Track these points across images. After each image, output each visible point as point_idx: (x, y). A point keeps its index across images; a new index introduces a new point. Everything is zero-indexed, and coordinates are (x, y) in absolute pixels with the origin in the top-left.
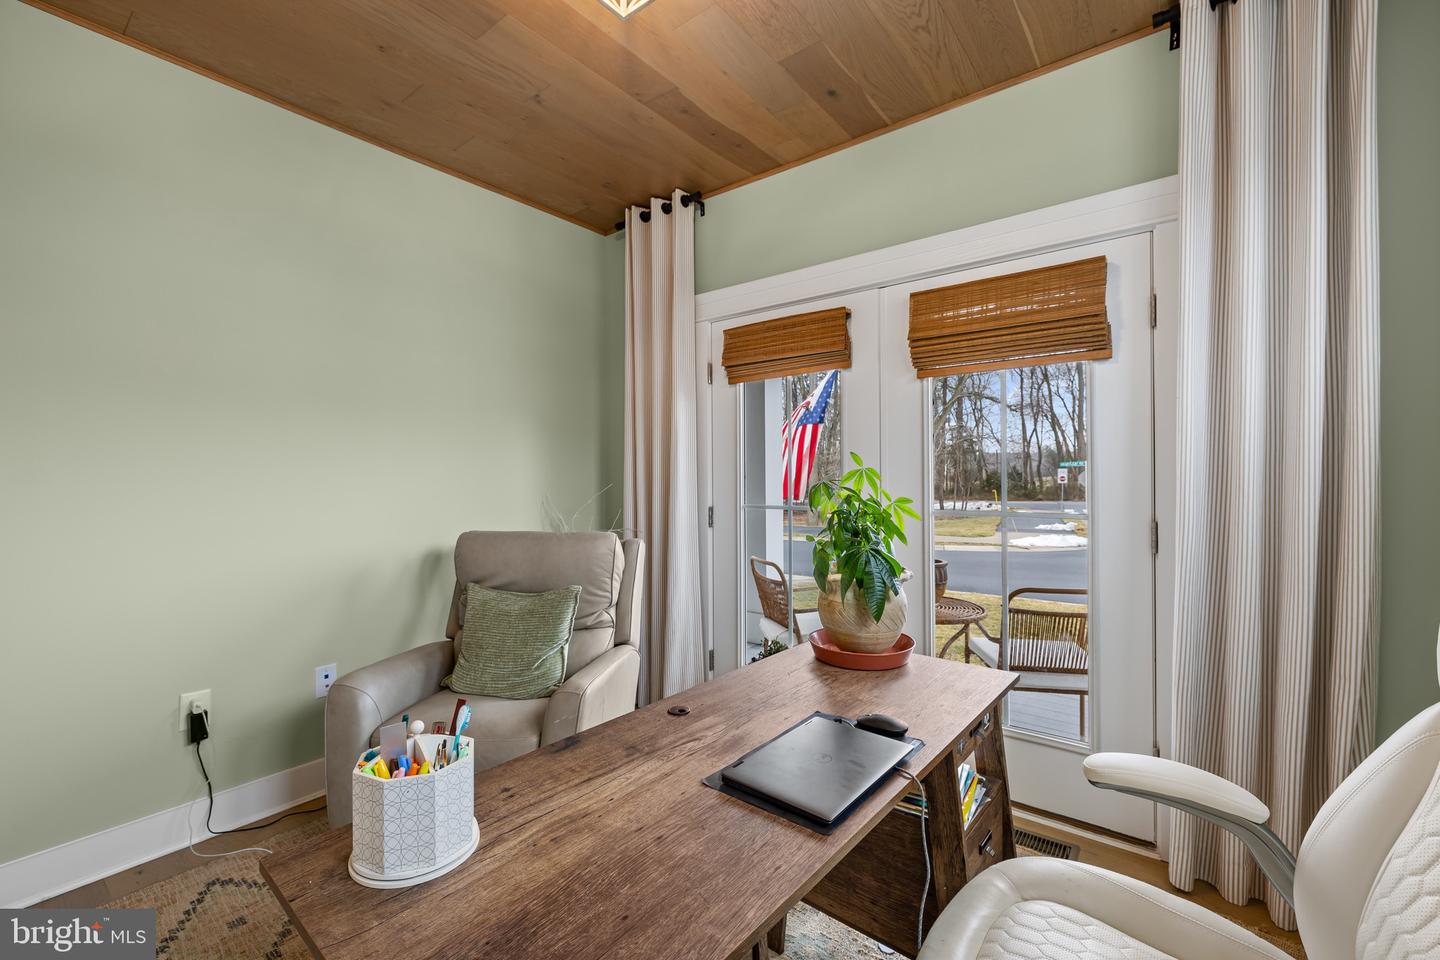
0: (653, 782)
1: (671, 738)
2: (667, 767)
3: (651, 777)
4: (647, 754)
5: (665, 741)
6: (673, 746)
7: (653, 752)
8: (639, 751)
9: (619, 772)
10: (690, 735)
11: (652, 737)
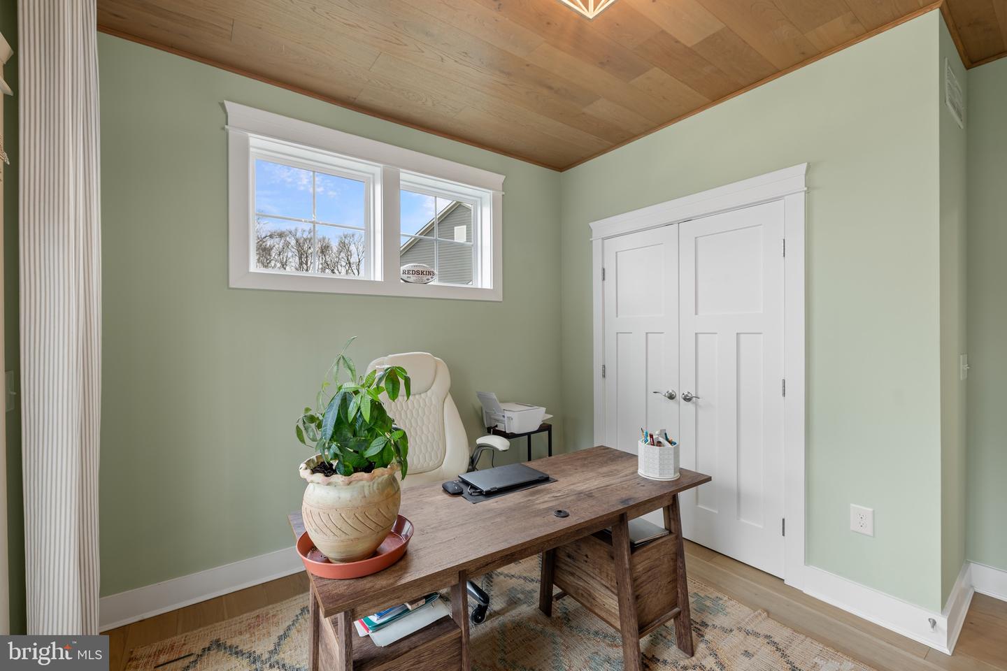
0: (579, 483)
1: (568, 499)
2: (572, 487)
3: (579, 485)
4: (581, 493)
5: (572, 497)
6: (568, 495)
7: (580, 493)
8: (585, 495)
9: (596, 487)
10: (558, 499)
11: (579, 500)
